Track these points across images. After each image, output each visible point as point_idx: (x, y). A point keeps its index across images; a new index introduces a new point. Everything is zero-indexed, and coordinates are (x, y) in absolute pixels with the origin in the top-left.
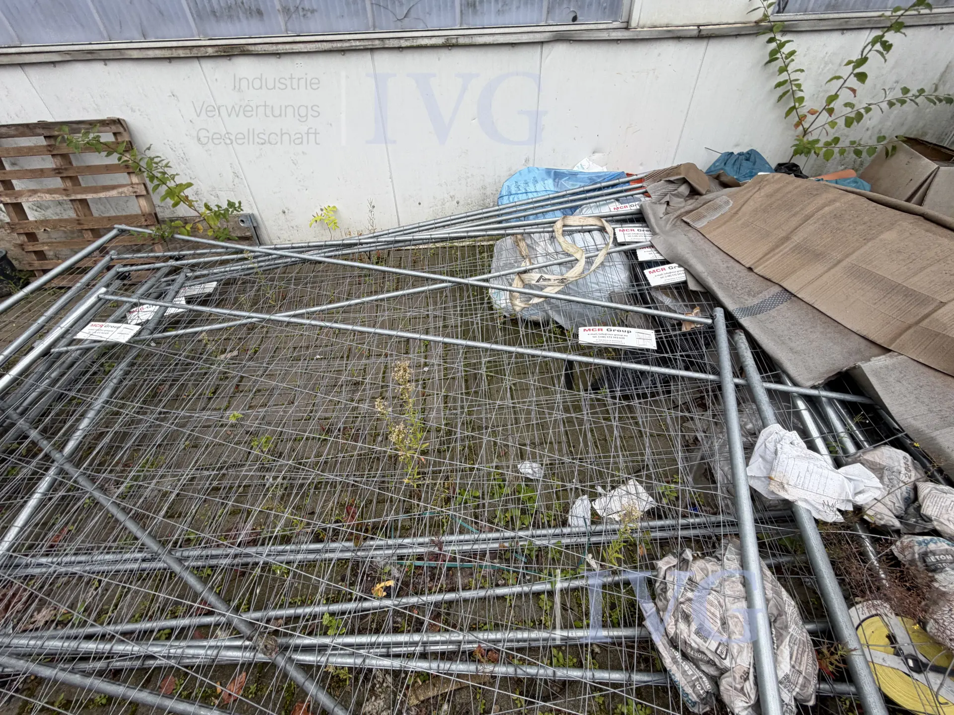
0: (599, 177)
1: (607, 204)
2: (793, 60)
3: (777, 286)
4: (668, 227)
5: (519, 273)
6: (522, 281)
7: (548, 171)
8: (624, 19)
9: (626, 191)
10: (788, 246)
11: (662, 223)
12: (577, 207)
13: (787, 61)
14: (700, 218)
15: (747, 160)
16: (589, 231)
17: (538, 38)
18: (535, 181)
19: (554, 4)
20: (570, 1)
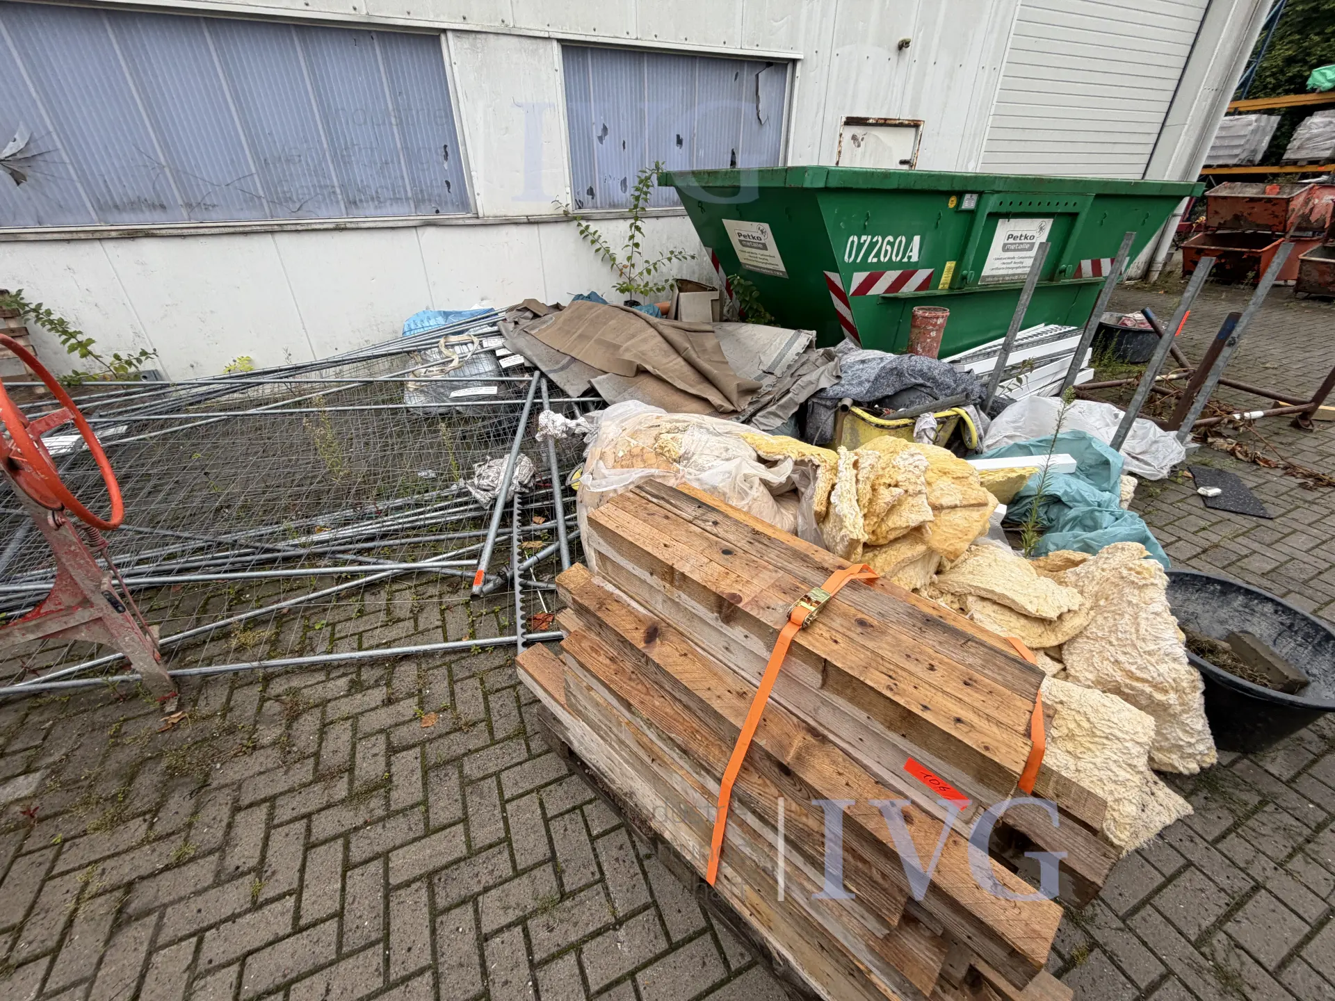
0: (477, 313)
1: (482, 327)
2: (600, 236)
3: (570, 357)
4: (515, 335)
5: (413, 371)
6: (414, 375)
7: (439, 313)
8: (474, 212)
10: (576, 335)
11: (512, 334)
13: (596, 237)
14: (534, 329)
16: (466, 344)
17: (411, 224)
18: (429, 319)
19: (418, 202)
20: (430, 200)
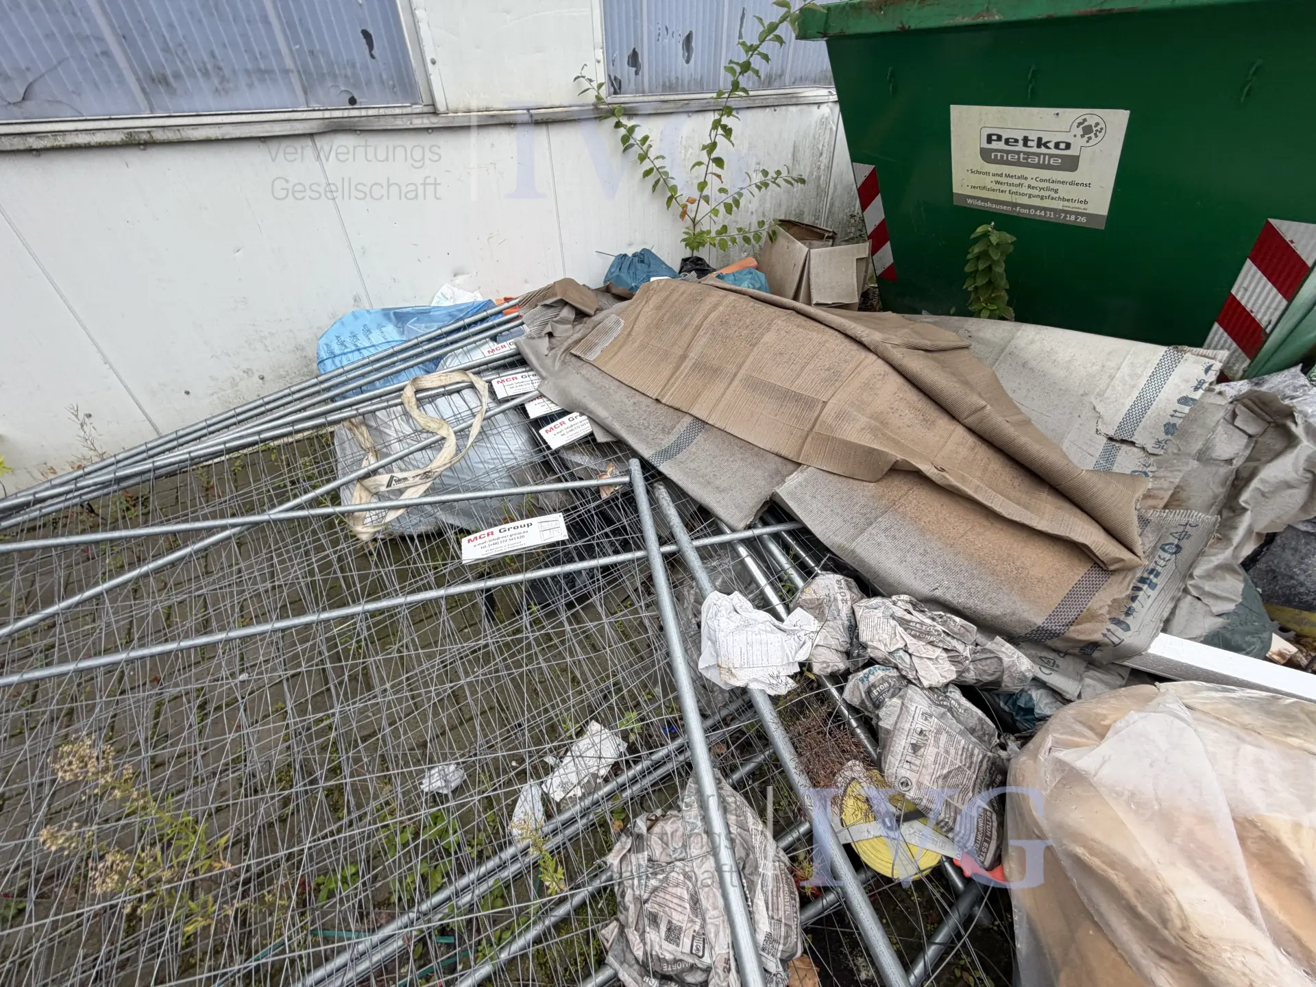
0: (461, 311)
1: (478, 347)
2: (650, 146)
3: (687, 416)
4: (558, 365)
5: (361, 479)
6: (367, 489)
7: (386, 313)
8: (426, 100)
9: (500, 325)
10: (688, 364)
11: (548, 361)
12: (439, 358)
13: (645, 147)
14: (590, 348)
15: (642, 262)
16: (458, 391)
17: (299, 128)
18: (368, 331)
19: (310, 81)
20: (335, 77)
